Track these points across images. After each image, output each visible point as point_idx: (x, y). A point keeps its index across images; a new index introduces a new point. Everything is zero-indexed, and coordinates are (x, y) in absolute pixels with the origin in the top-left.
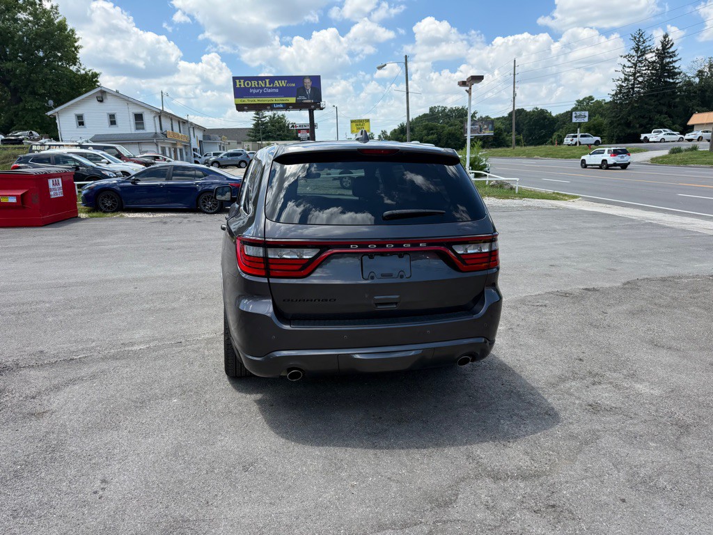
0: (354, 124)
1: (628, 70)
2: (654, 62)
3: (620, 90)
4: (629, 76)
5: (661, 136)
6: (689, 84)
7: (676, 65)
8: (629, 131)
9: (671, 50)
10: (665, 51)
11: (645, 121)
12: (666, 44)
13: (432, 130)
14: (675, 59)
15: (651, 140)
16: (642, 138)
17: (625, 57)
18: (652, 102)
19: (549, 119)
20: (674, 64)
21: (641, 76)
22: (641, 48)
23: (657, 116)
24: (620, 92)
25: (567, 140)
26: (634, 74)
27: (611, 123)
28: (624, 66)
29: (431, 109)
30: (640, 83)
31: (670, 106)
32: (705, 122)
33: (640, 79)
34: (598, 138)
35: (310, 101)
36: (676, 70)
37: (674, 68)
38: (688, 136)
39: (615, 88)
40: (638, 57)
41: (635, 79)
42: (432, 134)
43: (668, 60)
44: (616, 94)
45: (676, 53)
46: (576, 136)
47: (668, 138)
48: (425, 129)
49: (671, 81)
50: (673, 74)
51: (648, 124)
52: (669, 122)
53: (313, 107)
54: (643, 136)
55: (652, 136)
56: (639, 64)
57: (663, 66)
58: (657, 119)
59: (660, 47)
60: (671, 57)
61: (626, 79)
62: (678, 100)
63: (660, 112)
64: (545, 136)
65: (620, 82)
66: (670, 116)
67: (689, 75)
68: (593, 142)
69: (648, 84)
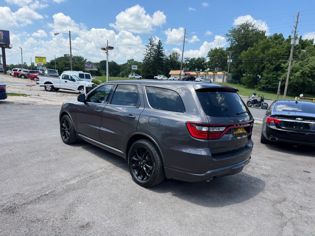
0: (37, 59)
1: (148, 51)
2: (156, 50)
3: (146, 59)
4: (149, 53)
5: (161, 77)
6: (167, 59)
7: (163, 52)
8: (149, 74)
9: (161, 46)
10: (159, 46)
11: (154, 71)
12: (160, 43)
13: (68, 65)
14: (163, 50)
15: (158, 79)
16: (155, 78)
17: (147, 46)
18: (156, 64)
19: (118, 66)
20: (162, 51)
21: (152, 54)
22: (152, 43)
23: (158, 70)
24: (146, 60)
25: (130, 76)
26: (150, 53)
27: (143, 71)
28: (147, 49)
29: (65, 55)
30: (152, 57)
31: (162, 67)
32: (174, 74)
33: (152, 55)
34: (141, 76)
35: (2, 43)
36: (163, 54)
37: (163, 53)
38: (170, 78)
39: (144, 57)
40: (151, 47)
41: (150, 55)
42: (67, 66)
43: (161, 50)
44: (144, 60)
45: (163, 47)
46: (133, 75)
47: (164, 78)
48: (64, 64)
49: (162, 57)
50: (162, 55)
51: (155, 72)
52: (161, 72)
53: (4, 46)
54: (155, 77)
55: (158, 77)
56: (151, 50)
57: (159, 52)
58: (158, 71)
59: (158, 44)
60: (161, 49)
61: (147, 55)
62: (164, 65)
63: (159, 69)
64: (116, 73)
65: (145, 55)
66: (162, 70)
67: (167, 56)
68: (139, 78)
69: (154, 58)
